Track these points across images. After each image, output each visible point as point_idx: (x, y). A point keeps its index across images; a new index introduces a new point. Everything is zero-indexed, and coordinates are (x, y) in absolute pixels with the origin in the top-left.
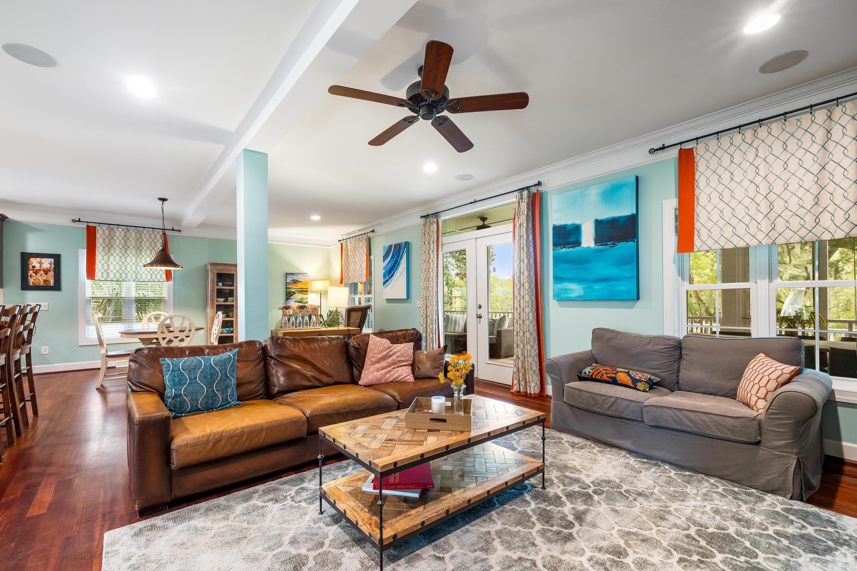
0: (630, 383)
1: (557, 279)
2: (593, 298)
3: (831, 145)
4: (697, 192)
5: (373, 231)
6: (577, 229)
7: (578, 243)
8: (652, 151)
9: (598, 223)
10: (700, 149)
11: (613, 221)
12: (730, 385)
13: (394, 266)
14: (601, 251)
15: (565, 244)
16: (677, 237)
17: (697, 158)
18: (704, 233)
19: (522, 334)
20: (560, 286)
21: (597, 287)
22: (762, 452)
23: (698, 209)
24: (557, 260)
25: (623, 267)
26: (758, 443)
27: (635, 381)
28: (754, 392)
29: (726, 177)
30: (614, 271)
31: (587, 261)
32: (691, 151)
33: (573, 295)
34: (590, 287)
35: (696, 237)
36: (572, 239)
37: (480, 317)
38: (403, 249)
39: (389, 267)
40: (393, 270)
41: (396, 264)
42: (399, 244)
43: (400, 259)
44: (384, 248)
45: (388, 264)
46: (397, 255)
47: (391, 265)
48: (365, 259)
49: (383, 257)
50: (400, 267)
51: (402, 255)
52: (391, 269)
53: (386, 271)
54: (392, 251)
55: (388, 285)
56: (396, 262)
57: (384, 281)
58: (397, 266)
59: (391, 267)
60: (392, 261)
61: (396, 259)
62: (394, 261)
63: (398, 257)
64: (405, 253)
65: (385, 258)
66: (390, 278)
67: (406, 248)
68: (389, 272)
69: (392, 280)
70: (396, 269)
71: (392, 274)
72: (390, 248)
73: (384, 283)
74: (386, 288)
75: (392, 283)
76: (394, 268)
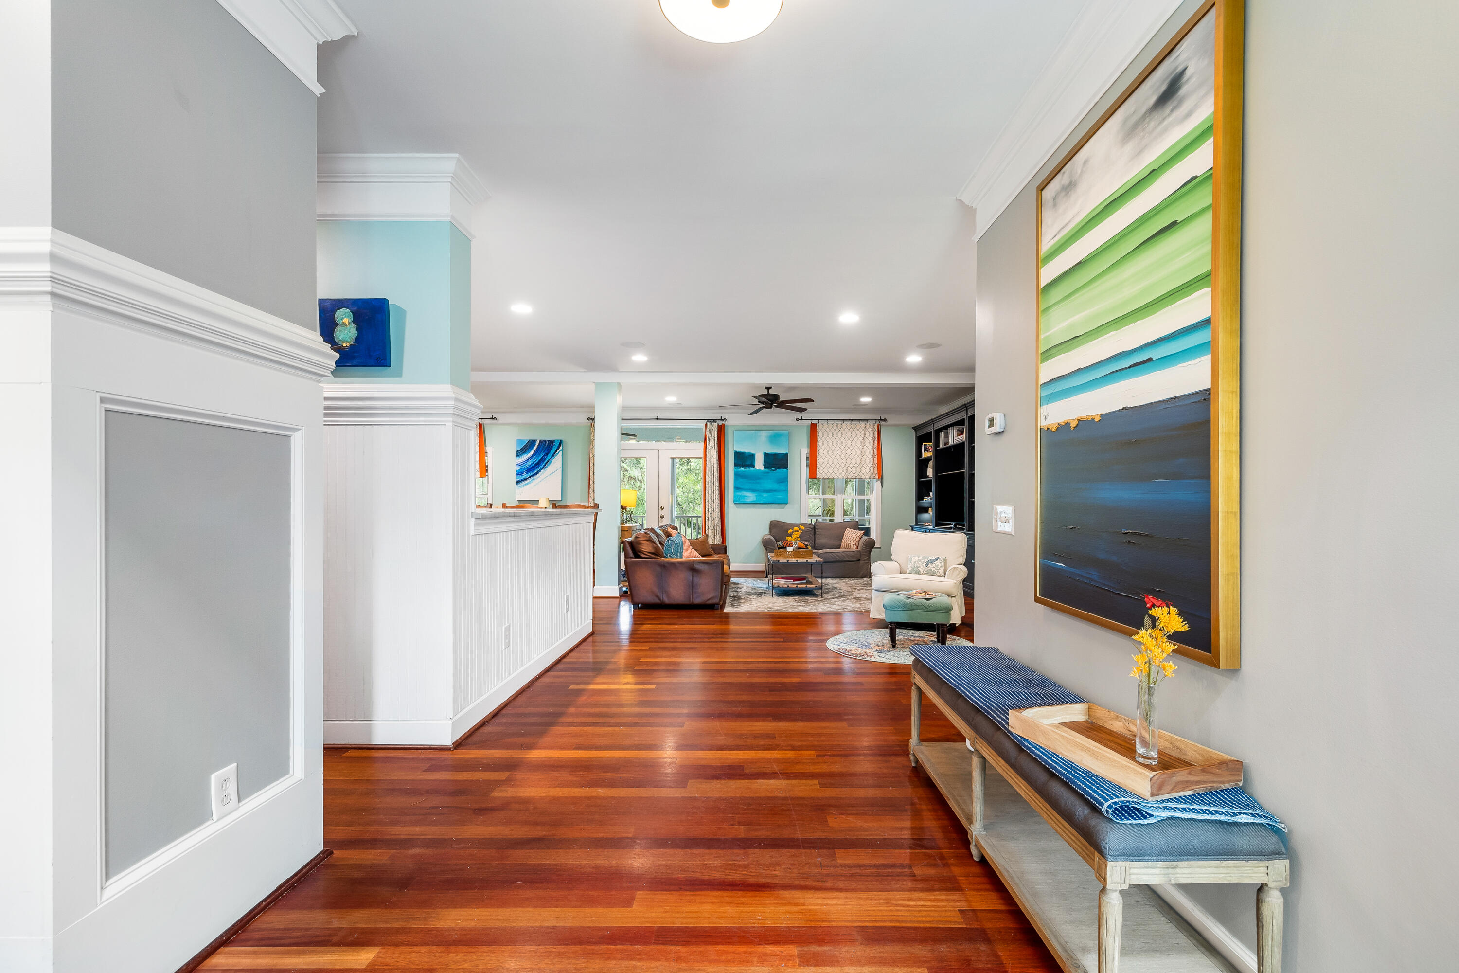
0: (804, 547)
1: (737, 488)
2: (761, 502)
3: (865, 439)
4: (818, 447)
5: (492, 418)
6: (752, 456)
7: (753, 466)
8: (798, 420)
9: (766, 455)
10: (820, 425)
11: (775, 456)
12: (837, 543)
13: (538, 464)
14: (768, 473)
15: (743, 466)
16: (808, 469)
17: (819, 430)
18: (821, 469)
19: (712, 528)
20: (739, 493)
21: (765, 495)
22: (861, 563)
23: (819, 457)
24: (737, 475)
25: (781, 484)
26: (859, 560)
27: (806, 546)
28: (851, 543)
29: (830, 442)
30: (775, 486)
31: (759, 478)
32: (815, 424)
33: (749, 500)
34: (760, 495)
35: (817, 471)
36: (748, 463)
37: (662, 517)
38: (556, 447)
39: (530, 464)
40: (537, 468)
41: (543, 462)
42: (549, 441)
43: (552, 457)
44: (519, 441)
45: (527, 460)
46: (546, 452)
47: (533, 463)
48: (478, 450)
49: (517, 451)
50: (550, 466)
51: (555, 453)
52: (533, 467)
53: (524, 469)
54: (536, 447)
55: (527, 484)
56: (542, 460)
57: (518, 480)
58: (544, 464)
59: (533, 465)
60: (535, 458)
61: (543, 457)
62: (539, 458)
63: (547, 454)
64: (559, 452)
65: (520, 453)
66: (530, 477)
67: (561, 447)
68: (529, 470)
69: (534, 479)
70: (542, 468)
71: (535, 472)
72: (531, 443)
73: (518, 482)
74: (523, 488)
75: (534, 483)
76: (539, 467)
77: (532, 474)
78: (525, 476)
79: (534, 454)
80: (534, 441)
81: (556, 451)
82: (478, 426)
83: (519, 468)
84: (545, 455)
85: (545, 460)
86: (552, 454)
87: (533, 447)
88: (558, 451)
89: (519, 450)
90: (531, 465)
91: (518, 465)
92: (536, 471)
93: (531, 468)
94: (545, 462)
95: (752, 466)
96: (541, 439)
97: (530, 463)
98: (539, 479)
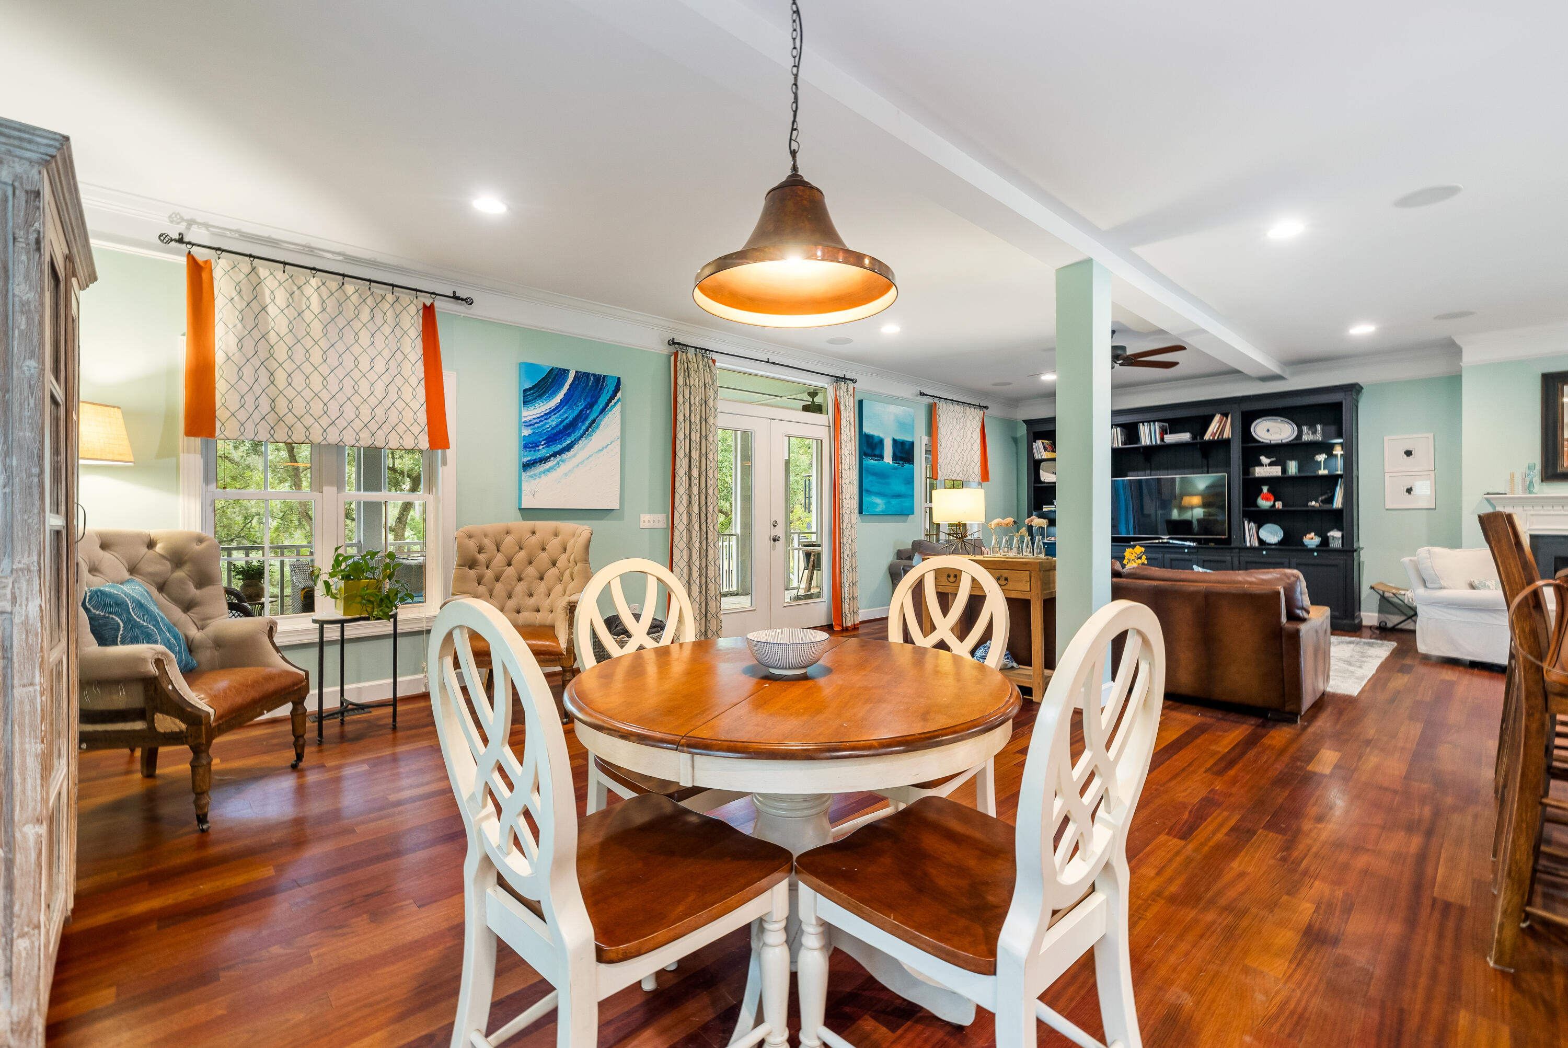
3: (973, 428)
4: (940, 436)
5: (457, 297)
6: (883, 443)
10: (937, 404)
11: (902, 443)
13: (572, 426)
15: (873, 456)
16: (929, 467)
17: (936, 411)
18: (943, 466)
32: (934, 403)
35: (939, 470)
36: (875, 451)
37: (776, 540)
38: (611, 392)
39: (554, 424)
40: (569, 435)
41: (583, 422)
42: (594, 375)
43: (601, 413)
44: (528, 368)
45: (548, 415)
46: (589, 400)
47: (562, 422)
48: (423, 375)
49: (525, 391)
50: (598, 432)
51: (607, 405)
52: (560, 432)
53: (540, 434)
54: (567, 386)
55: (548, 470)
56: (580, 417)
57: (526, 459)
58: (584, 428)
59: (561, 427)
60: (565, 412)
61: (581, 411)
62: (576, 412)
63: (591, 406)
64: (616, 403)
65: (531, 395)
66: (555, 455)
67: (620, 392)
68: (552, 439)
69: (563, 461)
70: (582, 436)
71: (565, 444)
72: (553, 378)
73: (527, 466)
74: (538, 480)
75: (563, 468)
76: (574, 432)
77: (558, 447)
78: (543, 451)
79: (563, 403)
80: (563, 373)
81: (610, 401)
82: (421, 312)
83: (527, 432)
84: (586, 408)
85: (586, 418)
86: (601, 407)
87: (561, 385)
88: (613, 402)
89: (530, 389)
90: (557, 426)
91: (529, 424)
92: (568, 442)
93: (555, 435)
94: (587, 423)
95: (881, 457)
96: (579, 370)
97: (553, 421)
98: (575, 461)
